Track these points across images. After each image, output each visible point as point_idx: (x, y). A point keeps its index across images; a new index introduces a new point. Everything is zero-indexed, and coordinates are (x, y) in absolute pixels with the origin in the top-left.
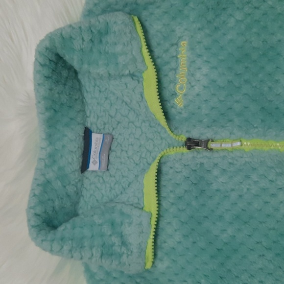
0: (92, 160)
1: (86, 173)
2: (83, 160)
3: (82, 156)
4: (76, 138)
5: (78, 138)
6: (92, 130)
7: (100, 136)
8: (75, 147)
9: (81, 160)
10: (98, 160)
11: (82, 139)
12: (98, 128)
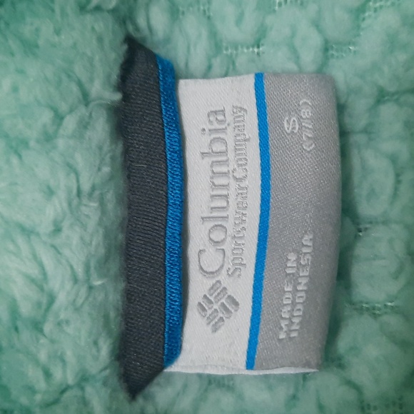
0: (198, 287)
1: (161, 393)
2: (129, 295)
3: (115, 266)
4: (59, 118)
5: (70, 123)
6: (180, 62)
7: (239, 92)
8: (50, 192)
9: (110, 293)
10: (242, 289)
11: (101, 129)
12: (217, 45)
